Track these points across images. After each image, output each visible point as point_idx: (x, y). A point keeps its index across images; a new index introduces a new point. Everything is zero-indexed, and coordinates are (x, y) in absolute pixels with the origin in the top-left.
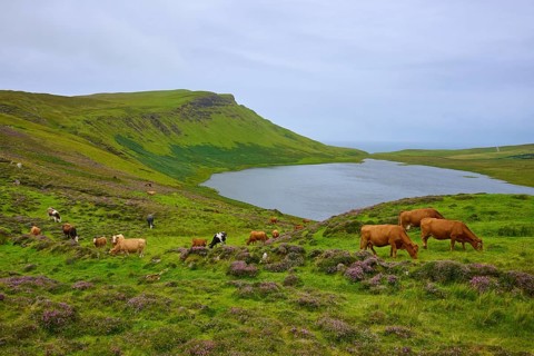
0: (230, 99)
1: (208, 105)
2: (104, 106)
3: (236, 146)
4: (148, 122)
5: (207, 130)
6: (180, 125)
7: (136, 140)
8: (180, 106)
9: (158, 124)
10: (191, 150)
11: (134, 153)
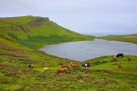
0: (47, 19)
1: (40, 21)
2: (3, 23)
3: (50, 36)
4: (19, 28)
5: (40, 30)
6: (30, 29)
7: (15, 35)
8: (30, 22)
9: (22, 29)
10: (34, 37)
11: (15, 40)
